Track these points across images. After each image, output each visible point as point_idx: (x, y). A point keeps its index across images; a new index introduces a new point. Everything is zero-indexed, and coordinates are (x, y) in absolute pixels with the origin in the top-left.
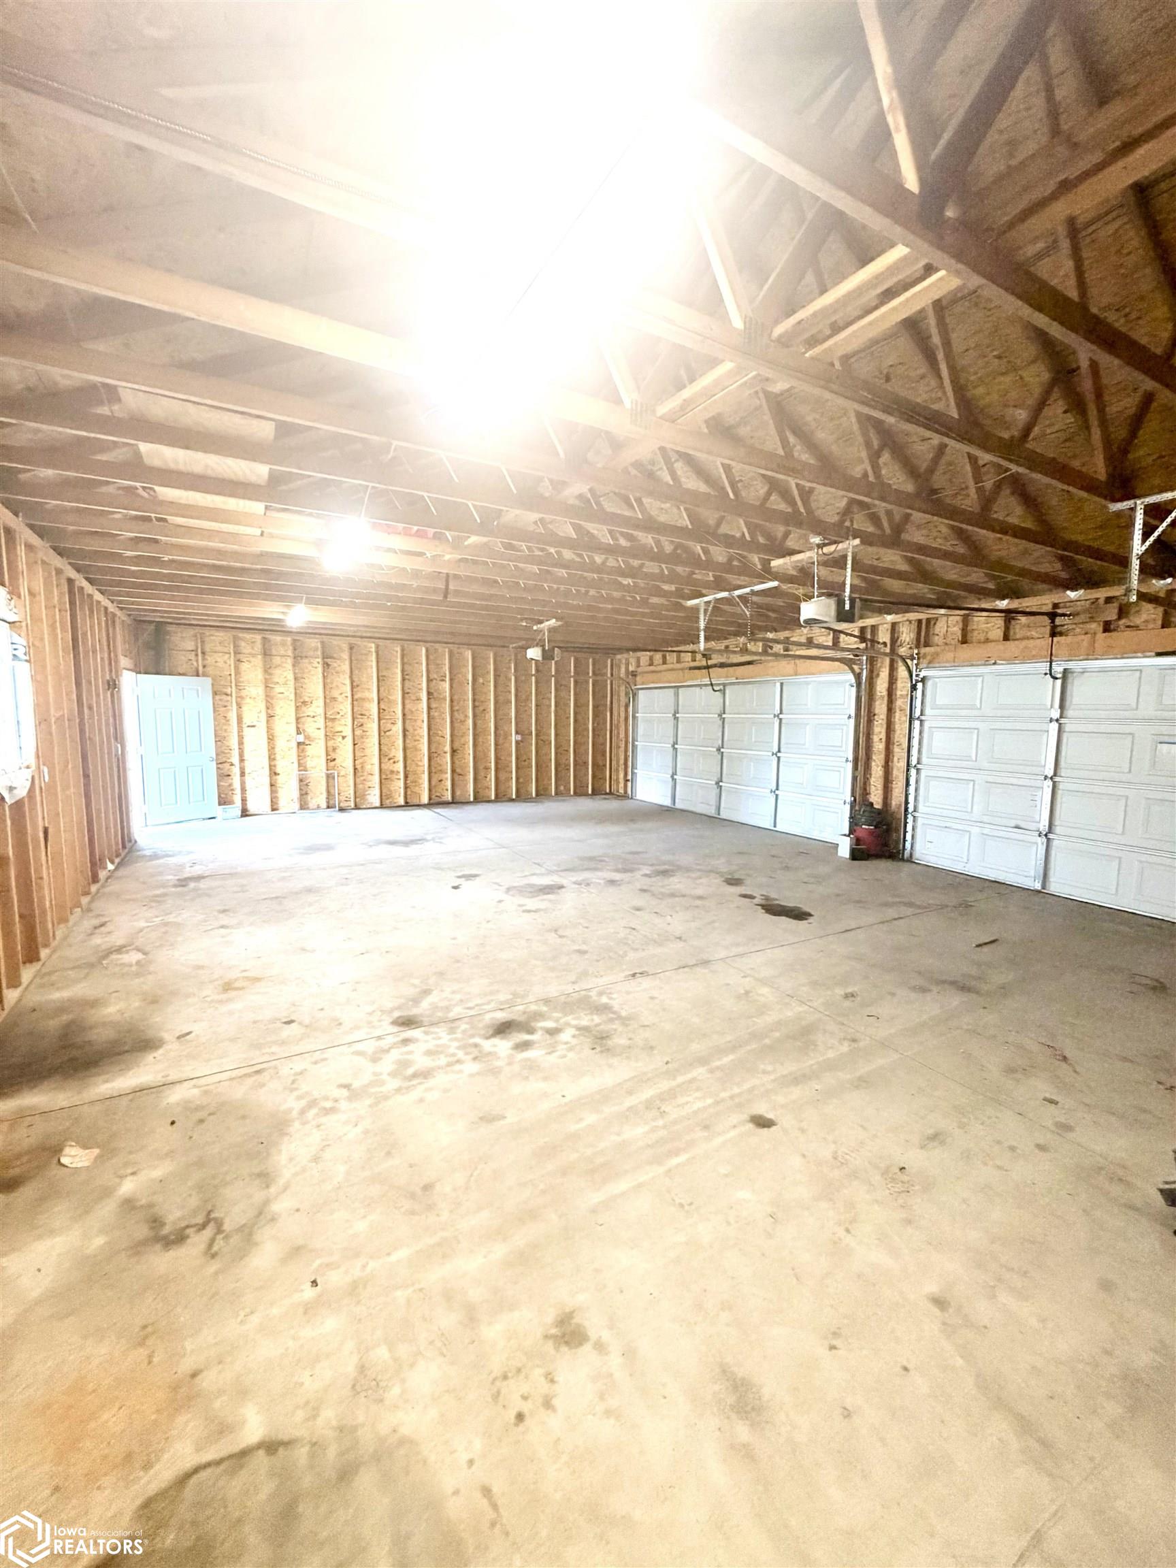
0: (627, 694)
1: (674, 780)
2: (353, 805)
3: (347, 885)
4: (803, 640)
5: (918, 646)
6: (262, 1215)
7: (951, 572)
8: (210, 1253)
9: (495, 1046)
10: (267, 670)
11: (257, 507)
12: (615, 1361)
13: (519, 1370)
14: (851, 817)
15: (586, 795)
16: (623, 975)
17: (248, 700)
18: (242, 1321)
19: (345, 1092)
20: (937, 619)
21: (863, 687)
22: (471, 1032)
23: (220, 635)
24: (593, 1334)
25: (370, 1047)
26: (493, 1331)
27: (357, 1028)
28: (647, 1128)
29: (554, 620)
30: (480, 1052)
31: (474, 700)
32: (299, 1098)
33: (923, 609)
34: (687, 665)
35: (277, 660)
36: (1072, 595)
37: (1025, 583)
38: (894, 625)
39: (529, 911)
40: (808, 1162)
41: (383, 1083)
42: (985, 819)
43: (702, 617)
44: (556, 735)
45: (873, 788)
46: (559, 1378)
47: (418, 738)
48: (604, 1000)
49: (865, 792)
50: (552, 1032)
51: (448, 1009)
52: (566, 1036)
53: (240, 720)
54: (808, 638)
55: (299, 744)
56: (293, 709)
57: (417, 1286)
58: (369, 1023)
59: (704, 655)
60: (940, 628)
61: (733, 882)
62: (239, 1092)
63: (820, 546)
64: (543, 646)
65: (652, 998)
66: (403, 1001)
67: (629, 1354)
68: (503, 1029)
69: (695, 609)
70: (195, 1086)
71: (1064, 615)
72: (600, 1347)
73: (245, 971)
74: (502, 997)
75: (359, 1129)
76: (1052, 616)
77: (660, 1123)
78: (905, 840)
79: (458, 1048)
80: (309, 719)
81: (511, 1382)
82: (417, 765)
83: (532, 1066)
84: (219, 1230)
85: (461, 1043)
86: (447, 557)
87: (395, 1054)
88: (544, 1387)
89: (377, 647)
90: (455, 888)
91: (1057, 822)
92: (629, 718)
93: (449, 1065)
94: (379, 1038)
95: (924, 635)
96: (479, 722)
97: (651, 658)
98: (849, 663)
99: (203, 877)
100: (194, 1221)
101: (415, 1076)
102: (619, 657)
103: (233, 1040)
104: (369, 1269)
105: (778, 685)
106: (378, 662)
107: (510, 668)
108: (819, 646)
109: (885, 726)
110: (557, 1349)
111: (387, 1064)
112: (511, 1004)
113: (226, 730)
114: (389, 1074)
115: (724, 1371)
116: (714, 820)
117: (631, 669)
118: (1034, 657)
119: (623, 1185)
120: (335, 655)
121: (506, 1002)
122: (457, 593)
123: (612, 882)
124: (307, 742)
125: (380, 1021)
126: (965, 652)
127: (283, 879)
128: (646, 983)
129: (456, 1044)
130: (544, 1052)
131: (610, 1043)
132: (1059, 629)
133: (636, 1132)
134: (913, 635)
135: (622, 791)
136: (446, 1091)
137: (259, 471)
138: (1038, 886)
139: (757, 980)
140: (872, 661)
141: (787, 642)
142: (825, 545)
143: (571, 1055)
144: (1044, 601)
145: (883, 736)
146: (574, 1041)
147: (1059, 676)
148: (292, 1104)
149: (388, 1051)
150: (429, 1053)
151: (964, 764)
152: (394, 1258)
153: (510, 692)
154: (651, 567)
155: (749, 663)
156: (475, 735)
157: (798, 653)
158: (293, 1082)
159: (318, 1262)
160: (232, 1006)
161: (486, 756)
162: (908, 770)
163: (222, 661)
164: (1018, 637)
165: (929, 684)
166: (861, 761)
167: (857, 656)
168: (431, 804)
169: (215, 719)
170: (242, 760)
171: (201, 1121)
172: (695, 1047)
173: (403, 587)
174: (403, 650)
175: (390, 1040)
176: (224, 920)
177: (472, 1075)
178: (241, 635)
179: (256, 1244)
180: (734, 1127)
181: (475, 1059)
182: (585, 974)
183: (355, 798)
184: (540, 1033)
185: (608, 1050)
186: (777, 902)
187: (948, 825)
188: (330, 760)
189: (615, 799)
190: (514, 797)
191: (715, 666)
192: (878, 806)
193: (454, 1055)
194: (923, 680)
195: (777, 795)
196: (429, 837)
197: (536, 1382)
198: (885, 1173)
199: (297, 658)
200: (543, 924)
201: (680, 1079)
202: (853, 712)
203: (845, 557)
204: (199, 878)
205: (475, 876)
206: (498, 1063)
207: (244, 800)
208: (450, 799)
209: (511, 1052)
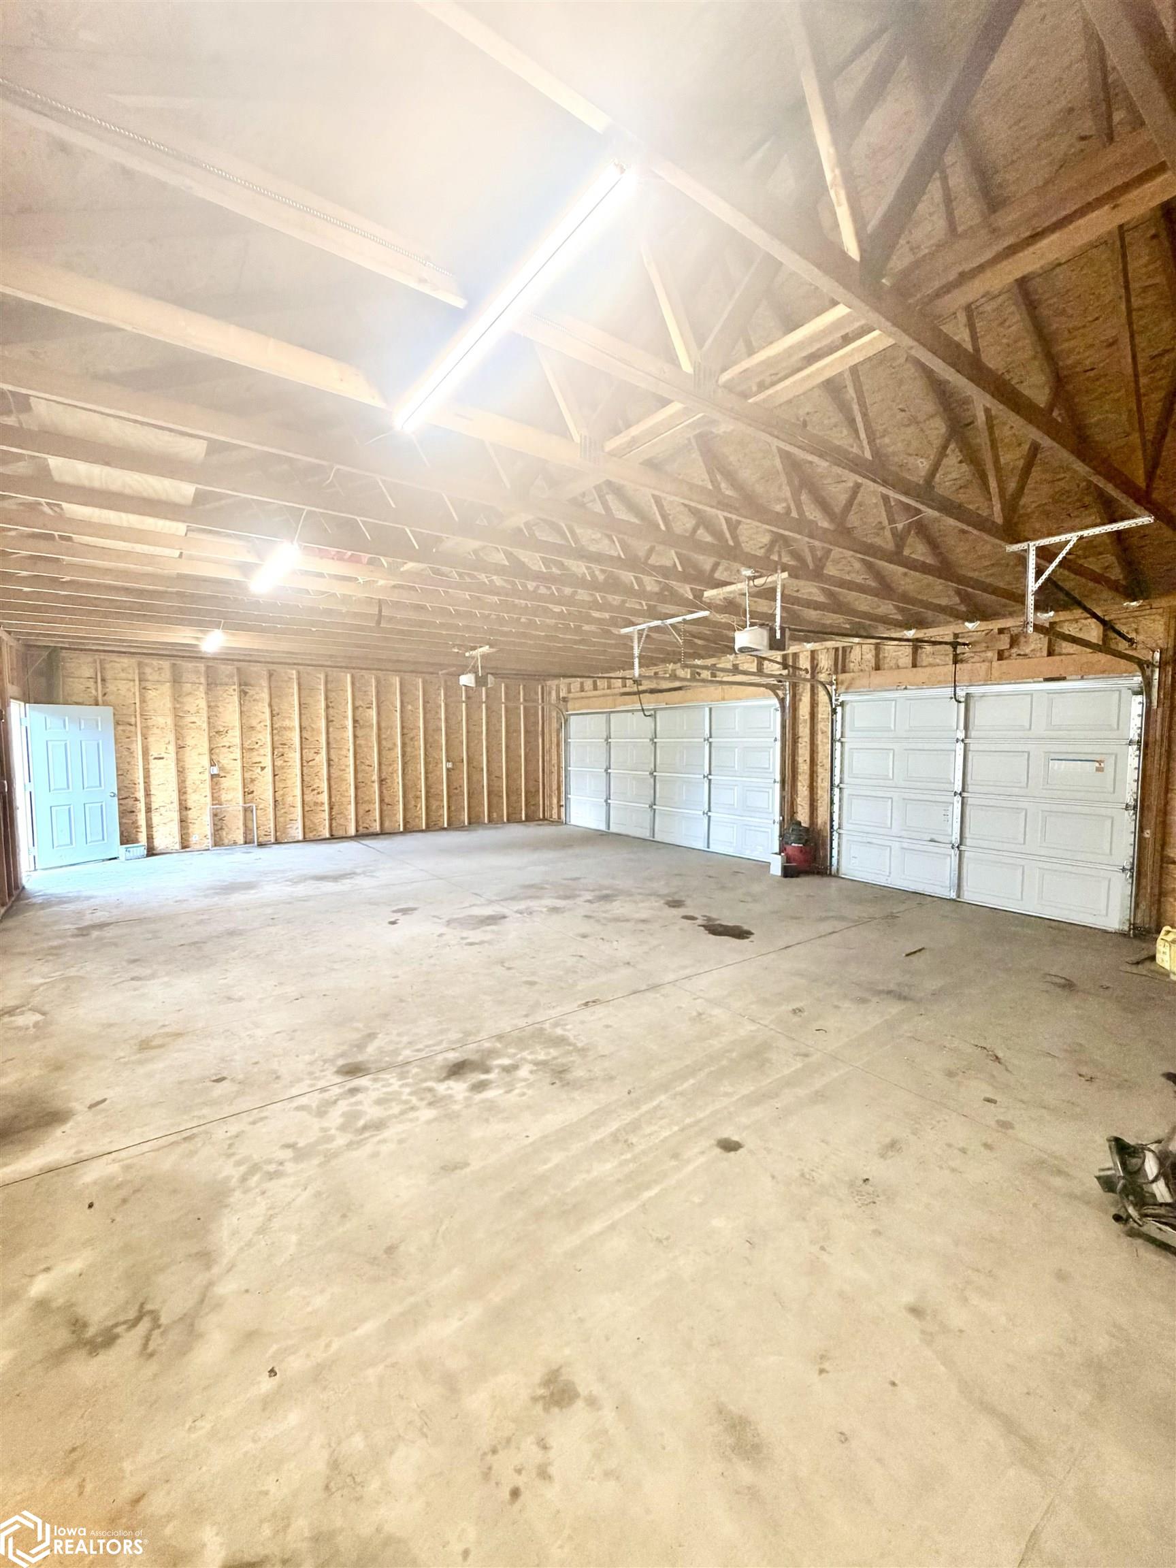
0: (559, 719)
1: (608, 805)
2: (273, 840)
3: (275, 925)
4: (729, 666)
5: (836, 672)
6: (205, 1301)
7: (864, 603)
8: (146, 1352)
9: (449, 1088)
10: (177, 697)
11: (180, 528)
12: (608, 1415)
13: (509, 1440)
14: (781, 836)
15: (520, 821)
16: (576, 1005)
17: (155, 730)
18: (190, 1429)
19: (289, 1153)
20: (851, 647)
21: (787, 711)
22: (423, 1076)
23: (125, 661)
24: (582, 1390)
25: (313, 1100)
26: (477, 1401)
27: (300, 1080)
28: (616, 1163)
29: (487, 647)
30: (435, 1096)
31: (403, 728)
32: (238, 1164)
33: (837, 638)
34: (616, 691)
35: (187, 687)
36: (969, 626)
37: (929, 614)
38: (813, 652)
39: (471, 944)
40: (778, 1182)
41: (330, 1139)
42: (904, 833)
43: (636, 645)
44: (488, 761)
45: (800, 808)
46: (551, 1441)
47: (343, 767)
48: (559, 1031)
49: (793, 813)
50: (507, 1070)
51: (396, 1052)
52: (523, 1072)
53: (146, 752)
54: (734, 665)
55: (213, 776)
56: (206, 739)
57: (389, 1361)
58: (311, 1073)
59: (635, 681)
60: (855, 655)
61: (675, 904)
62: (167, 1163)
63: (750, 578)
64: (476, 673)
65: (607, 1026)
66: (345, 1047)
67: (623, 1406)
68: (457, 1070)
69: (629, 637)
70: (114, 1161)
71: (964, 644)
72: (592, 1402)
73: (164, 1026)
74: (454, 1035)
75: (311, 1190)
76: (955, 645)
77: (629, 1156)
78: (831, 857)
79: (411, 1094)
80: (226, 750)
81: (502, 1454)
82: (344, 796)
83: (492, 1108)
84: (156, 1324)
85: (414, 1089)
86: (381, 582)
87: (343, 1106)
88: (536, 1455)
89: (299, 673)
90: (393, 923)
91: (967, 834)
92: (562, 744)
93: (403, 1113)
94: (323, 1090)
95: (841, 663)
96: (409, 749)
97: (582, 684)
98: (773, 688)
99: (108, 924)
100: (122, 1318)
101: (365, 1128)
102: (549, 683)
103: (155, 1105)
104: (335, 1347)
105: (707, 710)
106: (299, 689)
107: (439, 694)
108: (745, 673)
109: (808, 748)
110: (546, 1409)
111: (335, 1117)
112: (463, 1043)
113: (129, 763)
114: (337, 1129)
115: (720, 1412)
116: (650, 843)
117: (562, 695)
118: (939, 682)
119: (597, 1226)
120: (252, 682)
121: (458, 1041)
122: (391, 619)
123: (555, 910)
124: (222, 774)
125: (322, 1071)
126: (877, 678)
127: (200, 922)
128: (600, 1011)
129: (407, 1090)
130: (501, 1091)
131: (569, 1076)
132: (960, 657)
133: (606, 1168)
134: (831, 662)
135: (555, 816)
136: (401, 1141)
137: (185, 491)
138: (953, 895)
139: (708, 1001)
140: (794, 686)
141: (713, 669)
142: (755, 578)
143: (530, 1092)
144: (944, 632)
145: (808, 758)
146: (532, 1078)
147: (962, 699)
148: (230, 1171)
149: (335, 1102)
150: (379, 1102)
151: (882, 782)
152: (361, 1332)
153: (440, 719)
154: (583, 595)
155: (679, 689)
156: (404, 764)
157: (725, 679)
158: (230, 1146)
159: (275, 1347)
160: (150, 1067)
161: (416, 786)
162: (832, 789)
163: (124, 688)
164: (924, 664)
165: (848, 708)
166: (788, 781)
167: (780, 681)
168: (359, 836)
169: (117, 751)
170: (148, 794)
171: (124, 1201)
172: (655, 1074)
173: (329, 612)
174: (326, 676)
175: (336, 1091)
176: (137, 971)
177: (429, 1122)
178: (146, 661)
179: (201, 1336)
180: (701, 1153)
181: (430, 1104)
182: (537, 1004)
183: (276, 831)
184: (497, 1071)
185: (568, 1084)
186: (718, 922)
187: (869, 840)
188: (247, 793)
189: (549, 825)
190: (446, 826)
191: (644, 692)
192: (805, 824)
193: (406, 1102)
194: (842, 704)
195: (709, 817)
196: (358, 871)
197: (529, 1451)
198: (851, 1184)
199: (211, 685)
200: (489, 957)
201: (644, 1108)
202: (778, 735)
203: (774, 590)
204: (102, 926)
205: (415, 909)
206: (456, 1107)
207: (150, 838)
208: (378, 829)
209: (467, 1094)
